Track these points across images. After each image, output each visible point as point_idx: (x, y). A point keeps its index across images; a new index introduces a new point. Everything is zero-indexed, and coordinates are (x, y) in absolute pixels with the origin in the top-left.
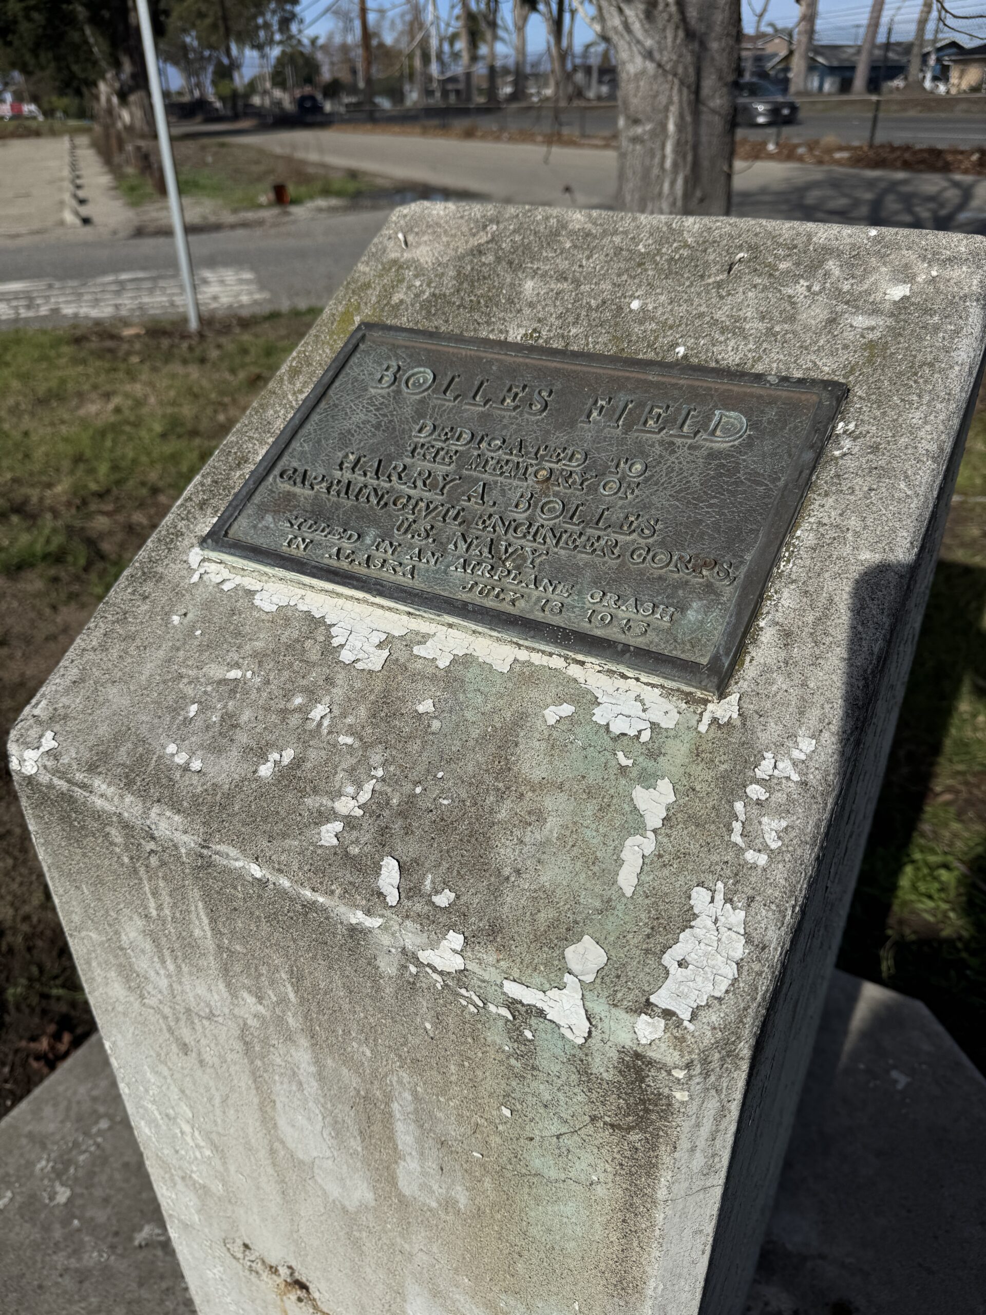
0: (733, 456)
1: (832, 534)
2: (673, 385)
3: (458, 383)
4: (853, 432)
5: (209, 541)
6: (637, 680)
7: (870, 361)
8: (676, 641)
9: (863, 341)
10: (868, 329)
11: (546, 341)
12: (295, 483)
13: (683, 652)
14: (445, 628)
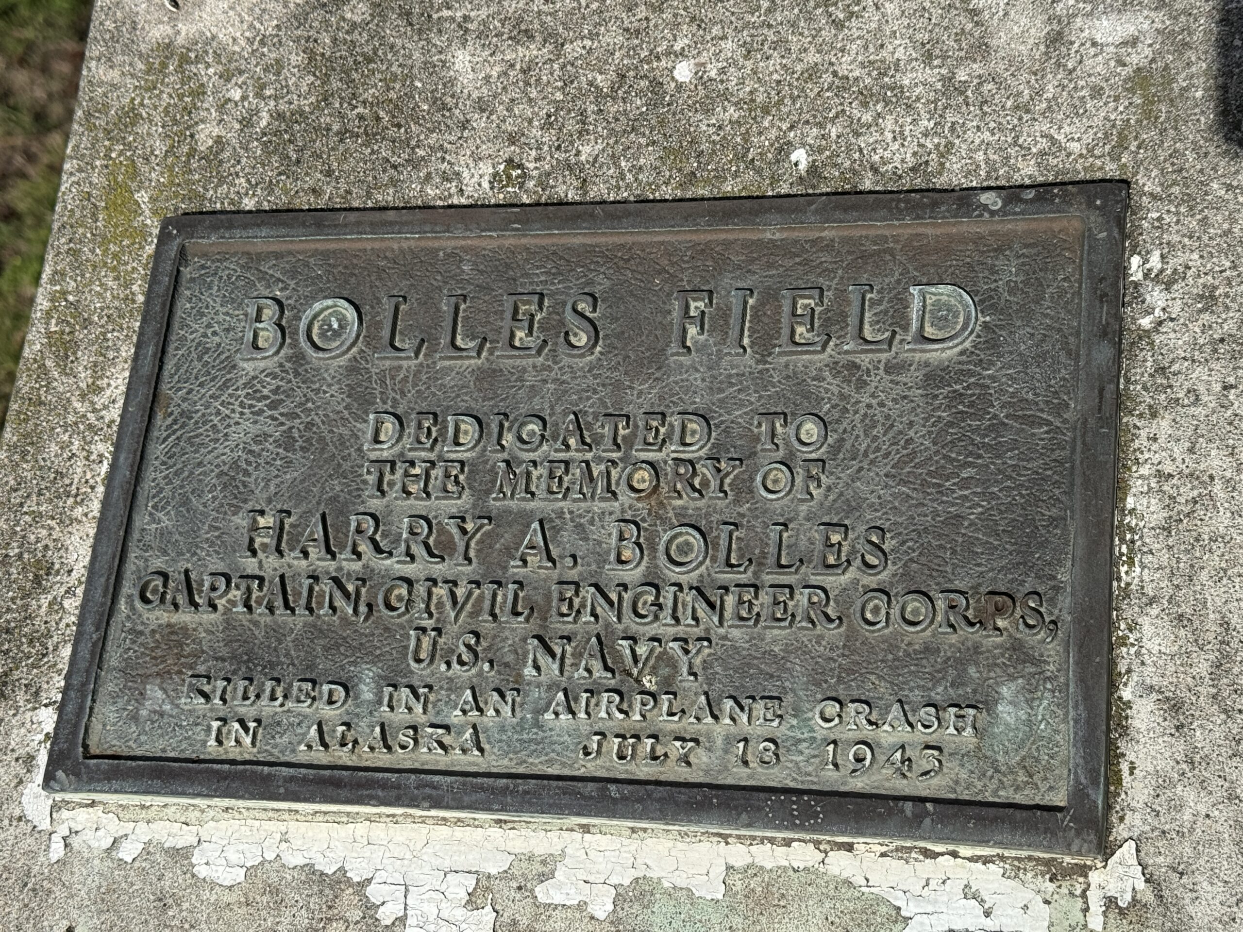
0: (971, 373)
1: (1188, 492)
2: (814, 242)
3: (410, 313)
4: (1162, 271)
5: (60, 774)
6: (954, 855)
7: (1148, 114)
8: (997, 771)
9: (1125, 72)
10: (1124, 44)
11: (542, 184)
12: (176, 606)
13: (1017, 789)
14: (577, 836)
